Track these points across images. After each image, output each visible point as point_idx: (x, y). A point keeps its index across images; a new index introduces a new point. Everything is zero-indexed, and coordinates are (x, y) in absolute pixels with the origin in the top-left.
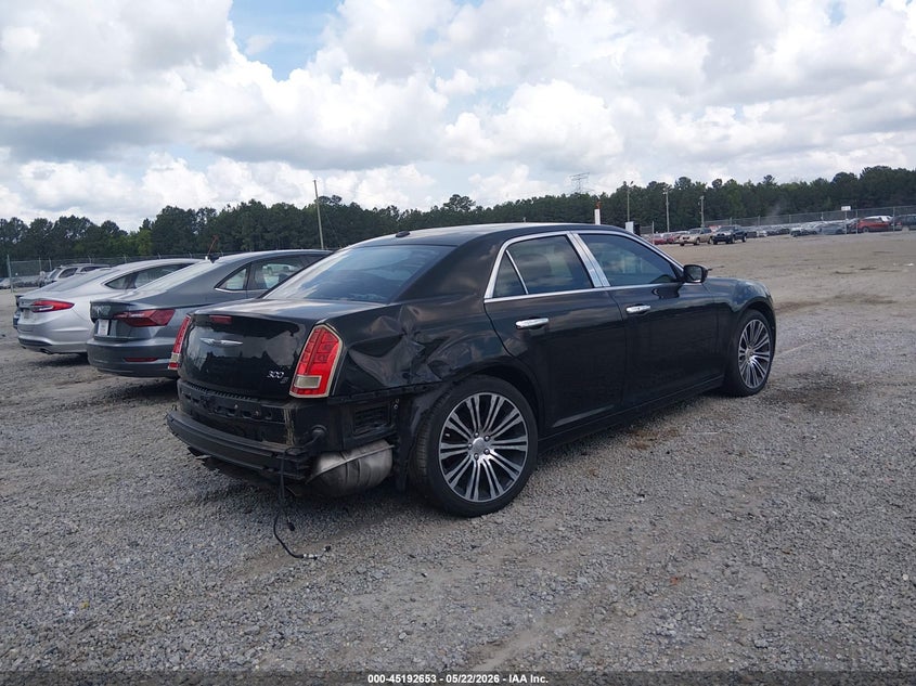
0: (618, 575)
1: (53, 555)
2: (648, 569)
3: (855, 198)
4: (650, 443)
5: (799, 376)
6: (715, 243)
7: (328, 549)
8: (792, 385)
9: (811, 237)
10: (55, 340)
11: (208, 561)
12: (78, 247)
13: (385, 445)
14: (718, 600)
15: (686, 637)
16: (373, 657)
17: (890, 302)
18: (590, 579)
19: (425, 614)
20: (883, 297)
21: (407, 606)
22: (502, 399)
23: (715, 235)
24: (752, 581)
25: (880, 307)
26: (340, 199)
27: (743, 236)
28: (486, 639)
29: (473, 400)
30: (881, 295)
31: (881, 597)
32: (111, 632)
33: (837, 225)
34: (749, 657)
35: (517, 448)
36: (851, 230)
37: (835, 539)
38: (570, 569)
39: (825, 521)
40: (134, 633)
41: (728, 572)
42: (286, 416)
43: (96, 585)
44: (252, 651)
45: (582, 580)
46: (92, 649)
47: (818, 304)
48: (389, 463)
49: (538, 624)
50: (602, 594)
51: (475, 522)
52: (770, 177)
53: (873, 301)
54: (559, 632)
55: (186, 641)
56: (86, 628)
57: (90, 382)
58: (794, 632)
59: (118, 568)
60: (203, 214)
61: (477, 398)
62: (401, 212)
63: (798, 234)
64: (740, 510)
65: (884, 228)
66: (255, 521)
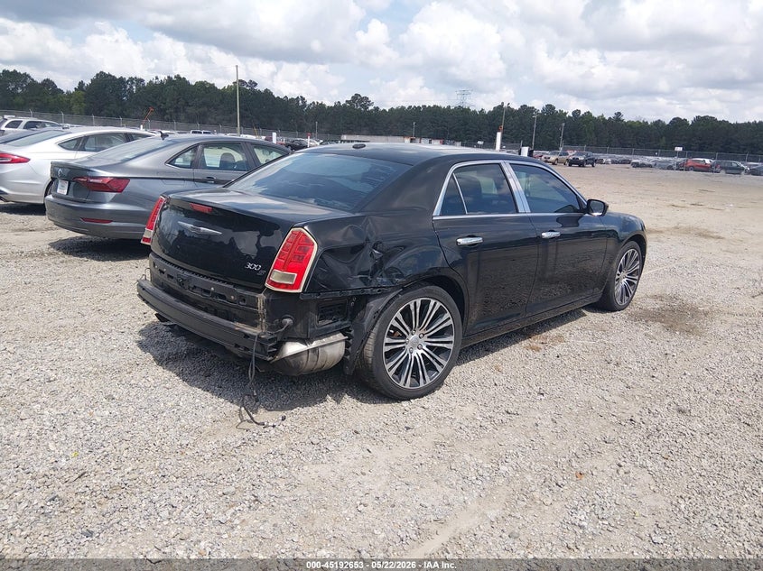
0: (532, 467)
1: (37, 402)
2: (556, 463)
3: (685, 140)
4: (541, 346)
5: (655, 297)
6: (570, 165)
7: (284, 419)
8: (652, 305)
9: (648, 170)
10: (12, 190)
11: (179, 419)
12: (19, 100)
13: (340, 336)
14: (617, 497)
15: (596, 528)
16: (338, 525)
17: (719, 238)
18: (510, 468)
19: (375, 488)
20: (712, 232)
21: (359, 479)
22: (439, 304)
23: (571, 158)
24: (641, 482)
25: (712, 241)
26: (256, 84)
27: (593, 162)
28: (433, 518)
29: (415, 303)
30: (711, 230)
31: (746, 506)
32: (104, 484)
33: (669, 162)
34: (649, 551)
35: (445, 345)
36: (680, 167)
37: (703, 450)
38: (492, 457)
39: (693, 433)
40: (123, 486)
41: (621, 472)
42: (260, 304)
43: (82, 435)
44: (232, 511)
45: (503, 468)
46: (88, 498)
47: (661, 232)
48: (342, 352)
49: (473, 506)
50: (522, 483)
51: (405, 404)
52: (619, 114)
53: (704, 235)
54: (492, 514)
55: (172, 498)
56: (79, 477)
57: (44, 232)
58: (681, 531)
59: (99, 420)
60: (133, 83)
61: (419, 302)
62: (308, 103)
63: (637, 165)
64: (623, 415)
65: (705, 169)
66: (215, 385)
